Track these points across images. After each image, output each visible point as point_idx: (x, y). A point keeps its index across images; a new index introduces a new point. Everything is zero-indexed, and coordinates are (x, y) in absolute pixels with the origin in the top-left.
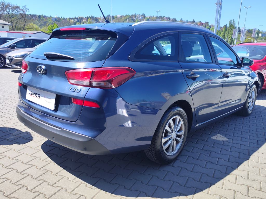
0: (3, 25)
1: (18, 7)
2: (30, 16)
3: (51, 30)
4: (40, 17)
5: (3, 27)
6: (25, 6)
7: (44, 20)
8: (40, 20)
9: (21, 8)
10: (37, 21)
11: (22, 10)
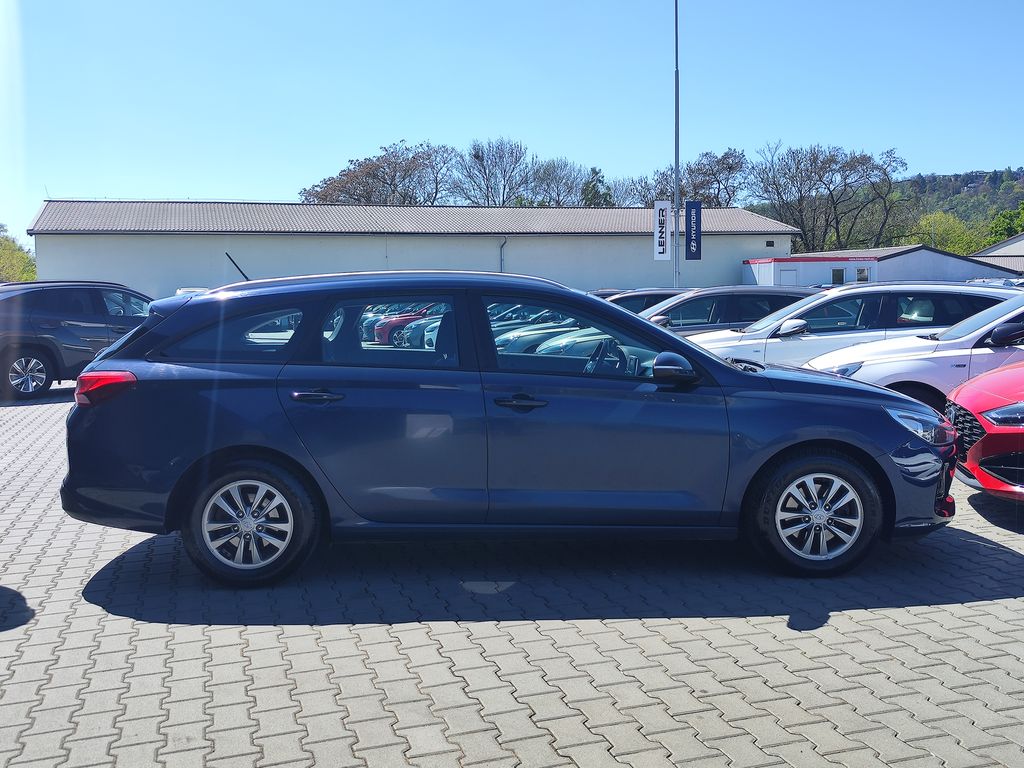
0: (770, 238)
1: (865, 160)
2: (956, 180)
3: (1001, 234)
4: (996, 178)
5: (770, 244)
6: (890, 153)
7: (1016, 190)
8: (995, 193)
9: (878, 160)
10: (984, 197)
11: (877, 167)
